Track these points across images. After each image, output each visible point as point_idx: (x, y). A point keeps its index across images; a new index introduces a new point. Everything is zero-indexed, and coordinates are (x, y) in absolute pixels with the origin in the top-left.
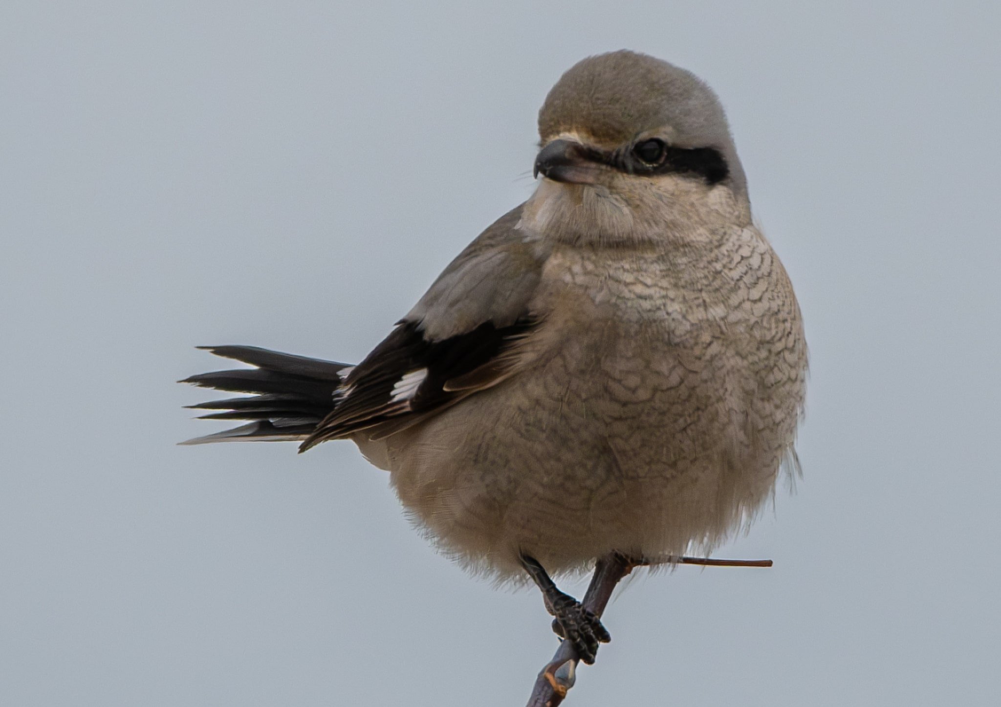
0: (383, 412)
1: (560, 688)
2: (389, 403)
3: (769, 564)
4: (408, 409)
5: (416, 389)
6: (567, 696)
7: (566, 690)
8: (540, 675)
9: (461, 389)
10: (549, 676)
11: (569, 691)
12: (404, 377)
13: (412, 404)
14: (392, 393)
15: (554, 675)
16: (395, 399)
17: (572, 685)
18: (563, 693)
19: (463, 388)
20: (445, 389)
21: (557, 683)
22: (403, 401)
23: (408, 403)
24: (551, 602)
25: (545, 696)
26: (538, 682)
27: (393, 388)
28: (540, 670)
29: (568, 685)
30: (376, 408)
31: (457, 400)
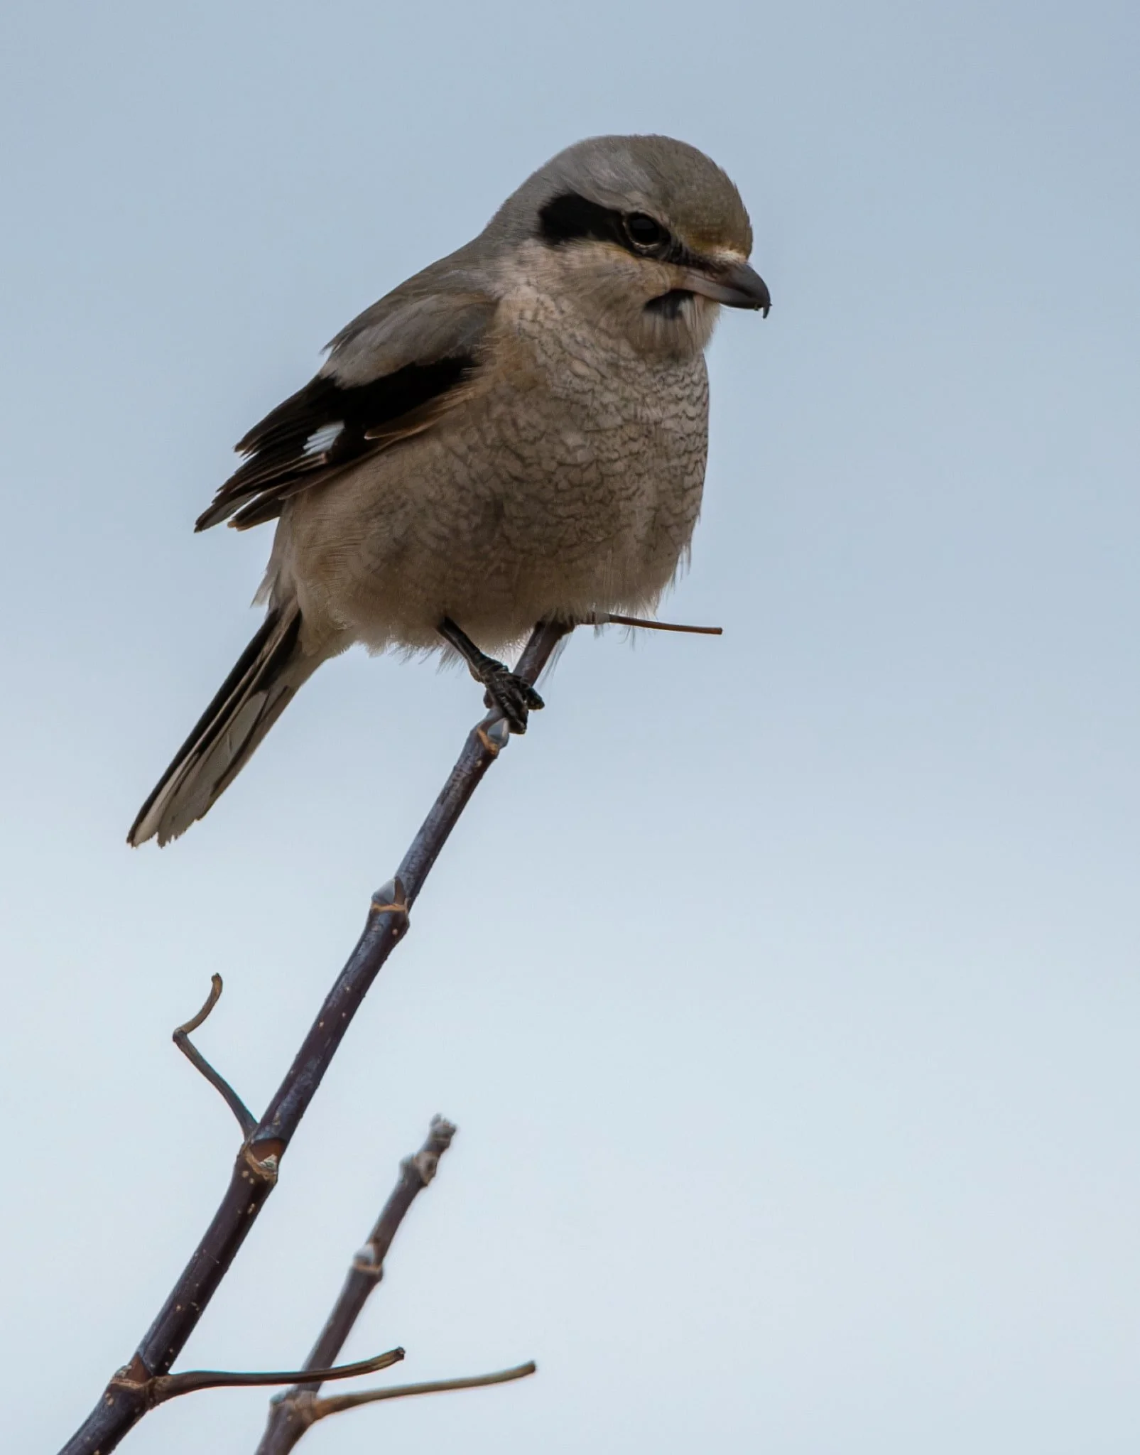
0: (295, 467)
1: (493, 747)
2: (303, 456)
3: (718, 631)
4: (323, 462)
5: (333, 441)
6: (499, 756)
7: (499, 749)
8: (472, 732)
9: (384, 436)
10: (482, 734)
11: (503, 752)
12: (319, 431)
13: (328, 455)
14: (306, 447)
15: (486, 734)
16: (309, 453)
17: (505, 744)
18: (494, 752)
19: (387, 435)
20: (366, 438)
21: (491, 742)
22: (319, 453)
23: (323, 456)
24: (477, 667)
25: (476, 755)
26: (469, 741)
27: (306, 442)
28: (471, 728)
29: (501, 745)
30: (284, 465)
31: (380, 448)
